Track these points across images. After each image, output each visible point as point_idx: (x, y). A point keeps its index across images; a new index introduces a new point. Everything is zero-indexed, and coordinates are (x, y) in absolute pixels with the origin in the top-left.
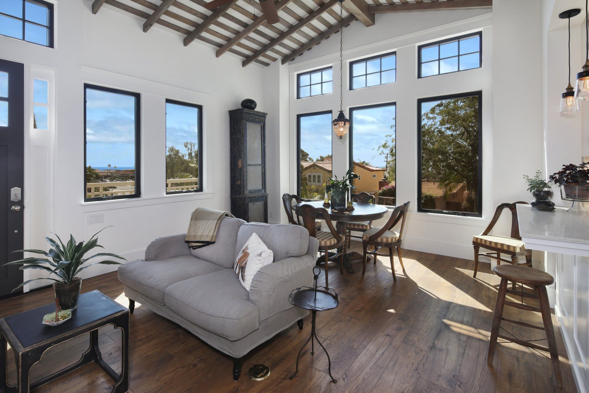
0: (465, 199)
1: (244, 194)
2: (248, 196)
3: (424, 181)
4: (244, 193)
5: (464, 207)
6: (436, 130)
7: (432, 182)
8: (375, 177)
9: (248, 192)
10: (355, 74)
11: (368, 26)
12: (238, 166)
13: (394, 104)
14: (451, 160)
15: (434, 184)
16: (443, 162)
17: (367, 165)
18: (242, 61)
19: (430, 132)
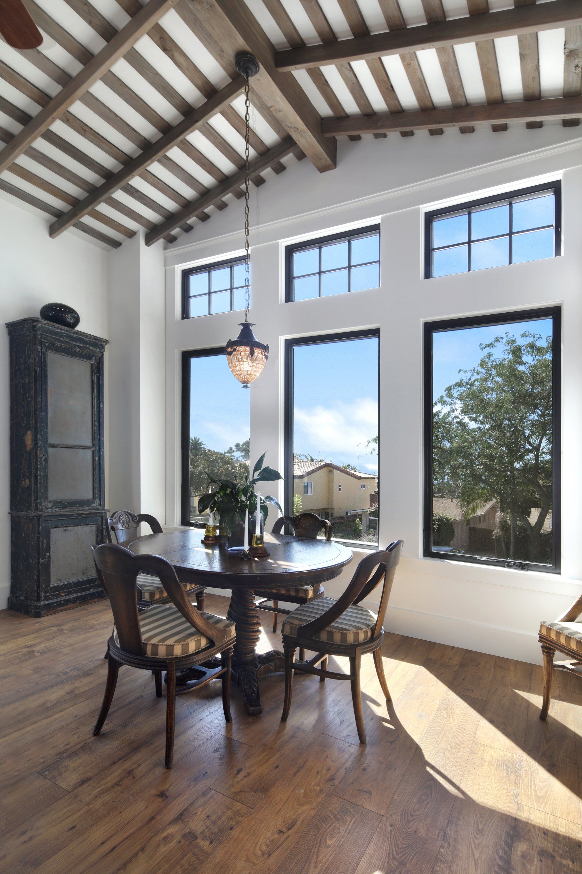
0: (497, 524)
1: (37, 509)
2: (46, 515)
3: (438, 497)
4: (36, 504)
5: (496, 537)
6: (455, 421)
7: (449, 498)
8: (364, 487)
9: (50, 505)
10: (297, 271)
11: (323, 169)
12: (26, 446)
13: (375, 333)
14: (478, 465)
15: (452, 501)
16: (465, 467)
17: (353, 469)
18: (49, 225)
19: (445, 423)
